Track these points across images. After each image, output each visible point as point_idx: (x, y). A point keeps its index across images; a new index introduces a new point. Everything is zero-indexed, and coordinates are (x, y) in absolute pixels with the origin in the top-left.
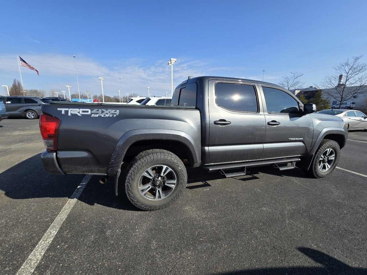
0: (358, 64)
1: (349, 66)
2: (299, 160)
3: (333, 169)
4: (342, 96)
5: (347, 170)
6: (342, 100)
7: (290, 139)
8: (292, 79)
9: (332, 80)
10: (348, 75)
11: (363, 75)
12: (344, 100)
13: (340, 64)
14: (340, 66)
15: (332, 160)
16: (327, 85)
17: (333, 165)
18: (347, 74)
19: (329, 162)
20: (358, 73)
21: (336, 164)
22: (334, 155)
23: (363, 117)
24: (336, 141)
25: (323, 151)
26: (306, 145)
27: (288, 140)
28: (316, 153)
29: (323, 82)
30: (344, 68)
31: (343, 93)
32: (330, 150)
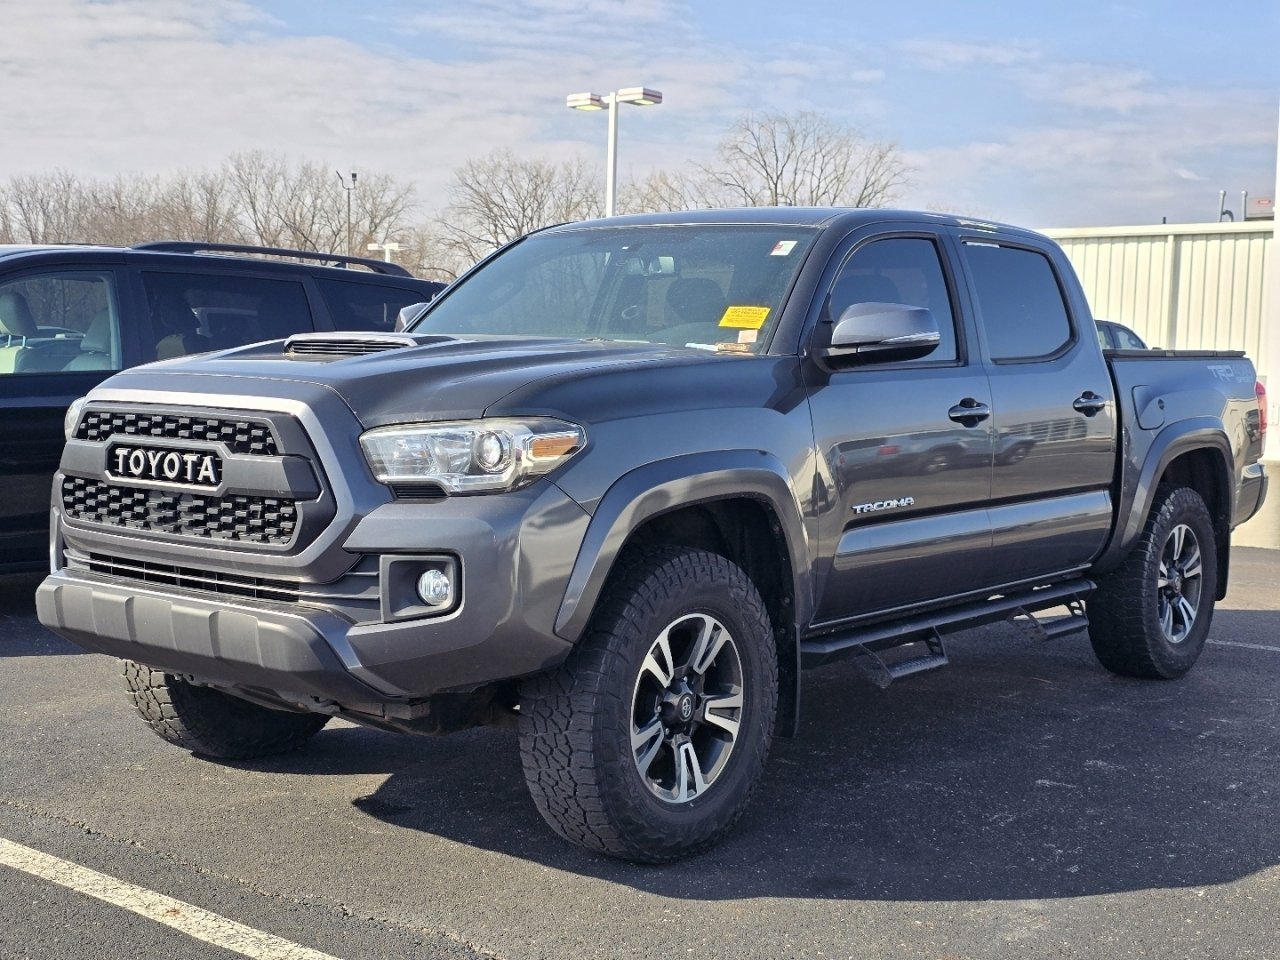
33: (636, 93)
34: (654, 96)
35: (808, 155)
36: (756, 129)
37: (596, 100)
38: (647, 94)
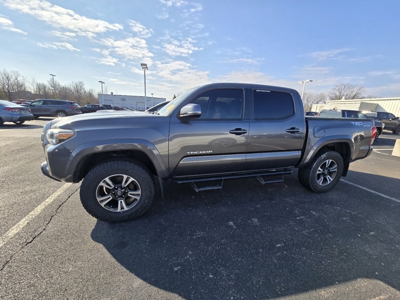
33: (308, 81)
34: (311, 81)
35: (347, 89)
36: (339, 86)
37: (302, 82)
38: (310, 81)
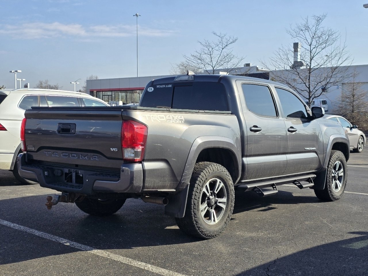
0: (322, 30)
1: (310, 32)
2: (315, 177)
3: (344, 188)
4: (309, 88)
5: (355, 193)
6: (310, 97)
7: (306, 148)
8: (217, 48)
9: (289, 56)
10: (311, 49)
11: (332, 52)
12: (313, 97)
13: (298, 27)
14: (298, 30)
15: (341, 176)
16: (283, 65)
17: (343, 183)
18: (310, 46)
19: (340, 178)
20: (324, 45)
21: (346, 181)
22: (342, 170)
23: (348, 127)
24: (342, 152)
25: (333, 163)
26: (319, 157)
27: (304, 150)
28: (328, 167)
29: (276, 59)
30: (304, 35)
31: (309, 82)
32: (338, 162)
